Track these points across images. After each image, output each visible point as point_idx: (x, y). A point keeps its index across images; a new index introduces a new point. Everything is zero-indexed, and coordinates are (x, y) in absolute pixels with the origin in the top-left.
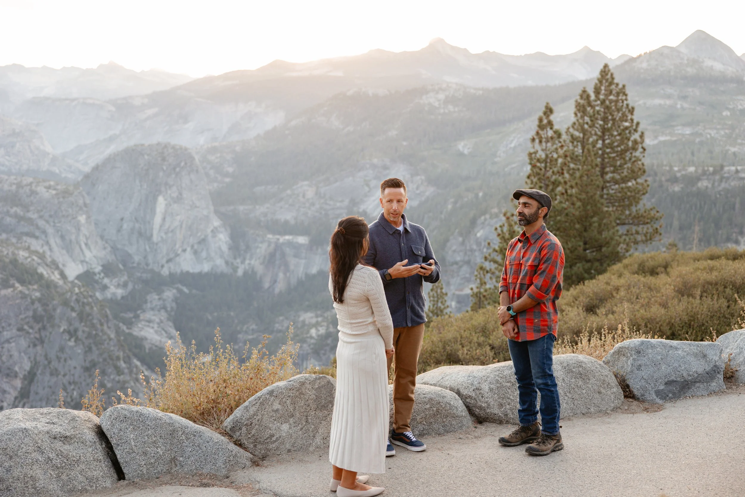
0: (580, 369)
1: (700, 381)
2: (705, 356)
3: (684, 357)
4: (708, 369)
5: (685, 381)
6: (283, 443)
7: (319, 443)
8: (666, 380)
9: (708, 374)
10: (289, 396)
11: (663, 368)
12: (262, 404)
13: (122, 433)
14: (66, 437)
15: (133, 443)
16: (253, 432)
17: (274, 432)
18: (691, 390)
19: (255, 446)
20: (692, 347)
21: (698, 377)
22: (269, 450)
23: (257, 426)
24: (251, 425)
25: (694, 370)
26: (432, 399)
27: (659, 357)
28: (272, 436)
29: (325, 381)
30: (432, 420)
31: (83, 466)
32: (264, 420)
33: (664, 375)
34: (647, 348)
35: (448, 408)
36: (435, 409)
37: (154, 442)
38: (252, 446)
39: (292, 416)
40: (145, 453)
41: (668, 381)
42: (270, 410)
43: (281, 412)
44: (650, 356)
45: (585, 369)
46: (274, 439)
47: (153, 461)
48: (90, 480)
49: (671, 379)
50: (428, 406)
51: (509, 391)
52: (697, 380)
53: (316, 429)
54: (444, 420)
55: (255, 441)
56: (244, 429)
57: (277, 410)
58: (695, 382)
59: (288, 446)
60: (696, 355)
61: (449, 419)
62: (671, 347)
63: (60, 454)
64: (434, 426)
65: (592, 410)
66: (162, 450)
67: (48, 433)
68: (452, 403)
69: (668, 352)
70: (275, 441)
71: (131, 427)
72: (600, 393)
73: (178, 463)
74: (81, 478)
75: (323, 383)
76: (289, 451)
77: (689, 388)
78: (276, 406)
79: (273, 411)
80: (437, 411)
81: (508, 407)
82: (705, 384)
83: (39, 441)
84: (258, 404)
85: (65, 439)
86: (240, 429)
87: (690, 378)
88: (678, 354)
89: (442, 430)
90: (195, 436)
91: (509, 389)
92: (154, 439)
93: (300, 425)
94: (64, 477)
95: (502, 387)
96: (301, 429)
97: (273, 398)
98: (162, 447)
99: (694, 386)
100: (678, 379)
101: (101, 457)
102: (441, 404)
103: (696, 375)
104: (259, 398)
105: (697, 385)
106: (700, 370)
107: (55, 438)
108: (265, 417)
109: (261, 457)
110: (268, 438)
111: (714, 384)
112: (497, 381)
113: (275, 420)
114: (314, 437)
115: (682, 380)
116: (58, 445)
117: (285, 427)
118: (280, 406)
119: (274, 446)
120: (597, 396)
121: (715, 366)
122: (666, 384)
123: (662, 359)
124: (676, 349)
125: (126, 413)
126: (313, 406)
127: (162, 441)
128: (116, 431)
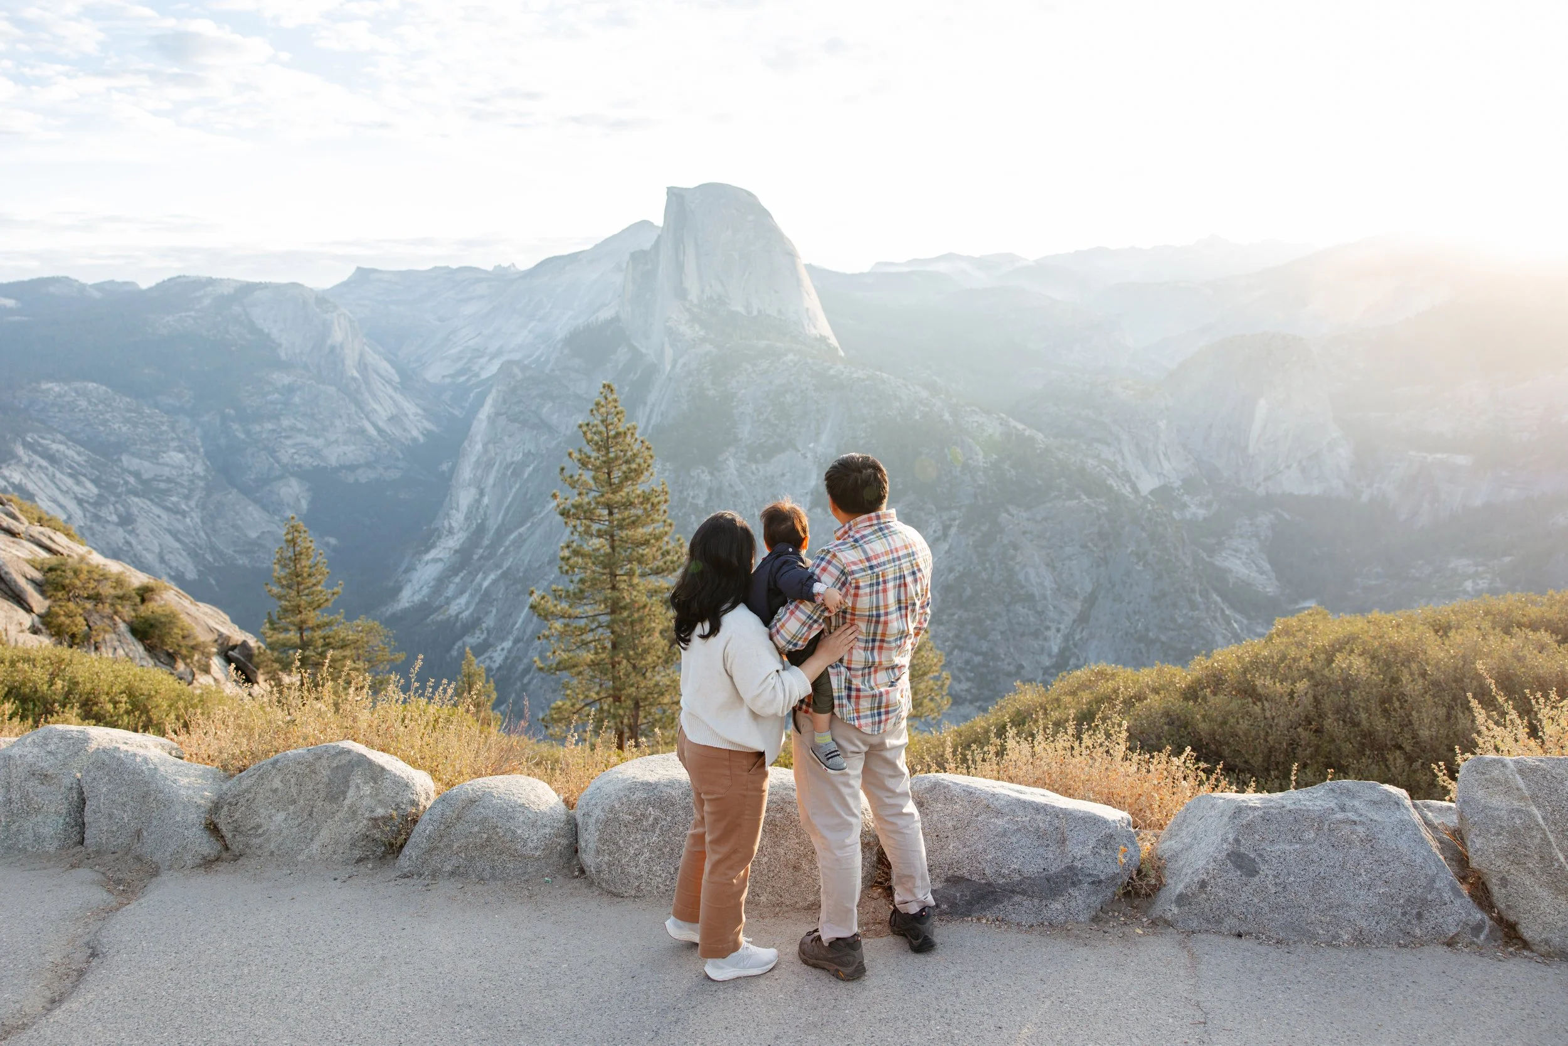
0: (778, 815)
1: (1024, 893)
2: (1063, 841)
3: (1004, 834)
4: (1053, 870)
5: (989, 884)
6: (268, 840)
7: (314, 851)
8: (950, 873)
9: (1048, 881)
10: (295, 773)
11: (951, 847)
12: (261, 777)
13: (95, 784)
14: (46, 776)
15: (102, 801)
16: (237, 815)
17: (263, 821)
18: (1001, 906)
19: (234, 836)
20: (1039, 817)
21: (1020, 883)
22: (247, 846)
23: (243, 808)
24: (236, 804)
25: (1013, 866)
26: (486, 819)
27: (950, 825)
28: (259, 826)
29: (348, 758)
30: (475, 853)
31: (39, 818)
32: (256, 801)
33: (949, 861)
34: (936, 800)
35: (509, 838)
36: (485, 836)
37: (124, 804)
38: (230, 835)
39: (294, 802)
40: (110, 816)
41: (953, 876)
42: (268, 787)
43: (279, 794)
44: (935, 817)
45: (788, 817)
46: (260, 831)
47: (115, 828)
48: (38, 838)
49: (957, 874)
50: (476, 829)
51: (624, 829)
52: (1018, 889)
53: (318, 829)
54: (496, 857)
55: (236, 829)
56: (226, 808)
57: (275, 791)
58: (1013, 892)
59: (272, 846)
60: (1040, 835)
61: (504, 856)
62: (988, 806)
63: (25, 796)
64: (478, 864)
65: (763, 899)
66: (128, 816)
67: (31, 766)
68: (519, 832)
69: (977, 816)
70: (260, 835)
71: (107, 778)
72: (796, 868)
73: (141, 837)
74: (30, 834)
75: (344, 762)
76: (272, 853)
77: (996, 901)
78: (277, 783)
79: (271, 790)
80: (488, 840)
81: (606, 858)
82: (1036, 901)
83: (14, 776)
84: (256, 776)
85: (44, 778)
86: (222, 808)
87: (1001, 881)
88: (995, 824)
89: (486, 875)
90: (165, 806)
91: (626, 826)
92: (125, 799)
93: (299, 819)
94: (14, 827)
95: (616, 819)
96: (300, 824)
97: (274, 772)
98: (130, 813)
99: (1010, 897)
100: (975, 878)
101: (64, 811)
102: (498, 830)
103: (1017, 878)
104: (260, 768)
105: (1017, 898)
106: (1032, 869)
107: (33, 775)
108: (260, 797)
109: (238, 854)
110: (253, 828)
111: (1056, 906)
112: (612, 808)
113: (271, 804)
114: (312, 840)
115: (983, 881)
116: (32, 785)
117: (280, 816)
118: (281, 784)
119: (258, 841)
120: (787, 873)
121: (1070, 868)
122: (947, 880)
123: (955, 828)
124: (999, 813)
125: (106, 758)
126: (323, 795)
127: (131, 803)
128: (89, 780)
